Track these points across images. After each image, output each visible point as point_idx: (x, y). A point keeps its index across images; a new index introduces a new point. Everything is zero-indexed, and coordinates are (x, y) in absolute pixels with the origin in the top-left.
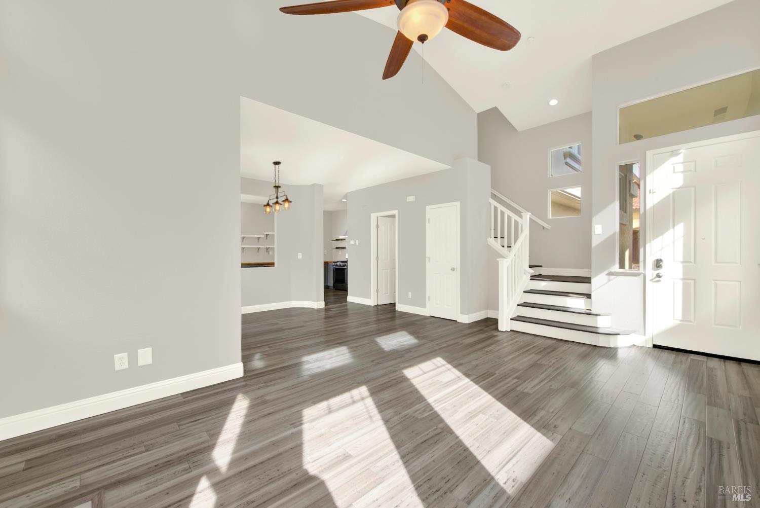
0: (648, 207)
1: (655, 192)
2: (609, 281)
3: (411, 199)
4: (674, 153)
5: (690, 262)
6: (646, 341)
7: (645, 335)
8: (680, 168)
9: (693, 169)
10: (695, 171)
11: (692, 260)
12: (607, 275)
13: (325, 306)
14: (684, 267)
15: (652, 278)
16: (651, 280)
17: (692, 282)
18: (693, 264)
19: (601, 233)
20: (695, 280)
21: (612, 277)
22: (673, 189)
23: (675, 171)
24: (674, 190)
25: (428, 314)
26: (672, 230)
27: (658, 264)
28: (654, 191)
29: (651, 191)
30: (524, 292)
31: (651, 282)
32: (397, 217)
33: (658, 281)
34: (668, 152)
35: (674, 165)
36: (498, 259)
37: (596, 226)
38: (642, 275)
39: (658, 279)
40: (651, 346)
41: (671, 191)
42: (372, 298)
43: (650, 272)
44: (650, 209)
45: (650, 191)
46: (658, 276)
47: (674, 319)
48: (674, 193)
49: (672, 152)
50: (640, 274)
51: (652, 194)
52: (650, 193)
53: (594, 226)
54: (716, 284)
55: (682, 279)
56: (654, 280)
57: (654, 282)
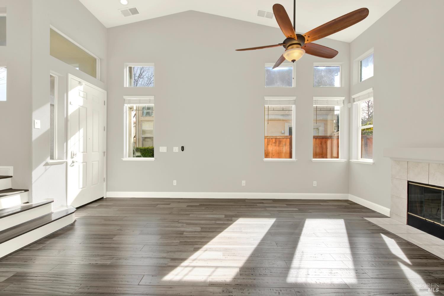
1: (72, 104)
2: (46, 170)
4: (80, 84)
8: (82, 94)
9: (86, 98)
11: (86, 151)
12: (43, 166)
14: (84, 155)
17: (86, 164)
18: (86, 153)
19: (40, 128)
20: (86, 162)
21: (48, 167)
22: (78, 106)
23: (80, 95)
24: (80, 107)
26: (78, 132)
34: (78, 81)
35: (79, 91)
37: (36, 121)
38: (65, 164)
39: (73, 164)
43: (69, 160)
46: (73, 162)
48: (79, 109)
49: (80, 82)
50: (64, 162)
52: (70, 104)
53: (34, 121)
54: (93, 163)
55: (82, 163)
56: (71, 165)
57: (71, 166)
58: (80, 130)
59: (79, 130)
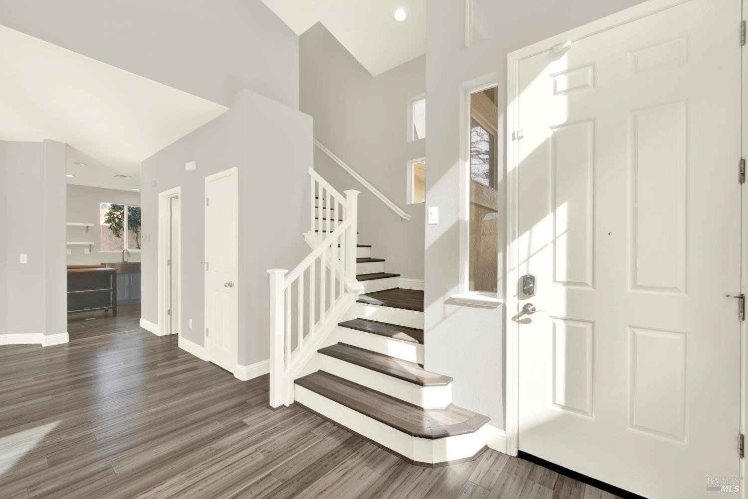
0: (510, 169)
1: (522, 137)
2: (445, 318)
3: (190, 166)
4: (554, 53)
5: (585, 284)
6: (506, 441)
7: (504, 429)
8: (563, 83)
9: (590, 83)
10: (594, 86)
11: (589, 281)
13: (70, 340)
15: (516, 313)
16: (514, 319)
17: (588, 327)
18: (591, 289)
19: (438, 223)
20: (593, 323)
21: (453, 307)
22: (552, 128)
23: (558, 91)
24: (556, 130)
25: (206, 359)
26: (551, 215)
27: (527, 286)
28: (520, 135)
29: (516, 136)
30: (339, 325)
31: (515, 323)
32: (179, 197)
33: (528, 321)
34: (545, 51)
35: (555, 78)
36: (268, 271)
38: (500, 307)
39: (526, 316)
40: (515, 453)
41: (550, 133)
42: (159, 323)
43: (514, 303)
44: (514, 170)
45: (513, 134)
46: (526, 310)
47: (554, 403)
48: (555, 137)
49: (551, 49)
50: (497, 304)
51: (516, 141)
52: (514, 139)
53: (428, 209)
54: (634, 336)
55: (565, 320)
56: (521, 318)
57: (519, 322)
58: (558, 210)
59: (554, 210)
